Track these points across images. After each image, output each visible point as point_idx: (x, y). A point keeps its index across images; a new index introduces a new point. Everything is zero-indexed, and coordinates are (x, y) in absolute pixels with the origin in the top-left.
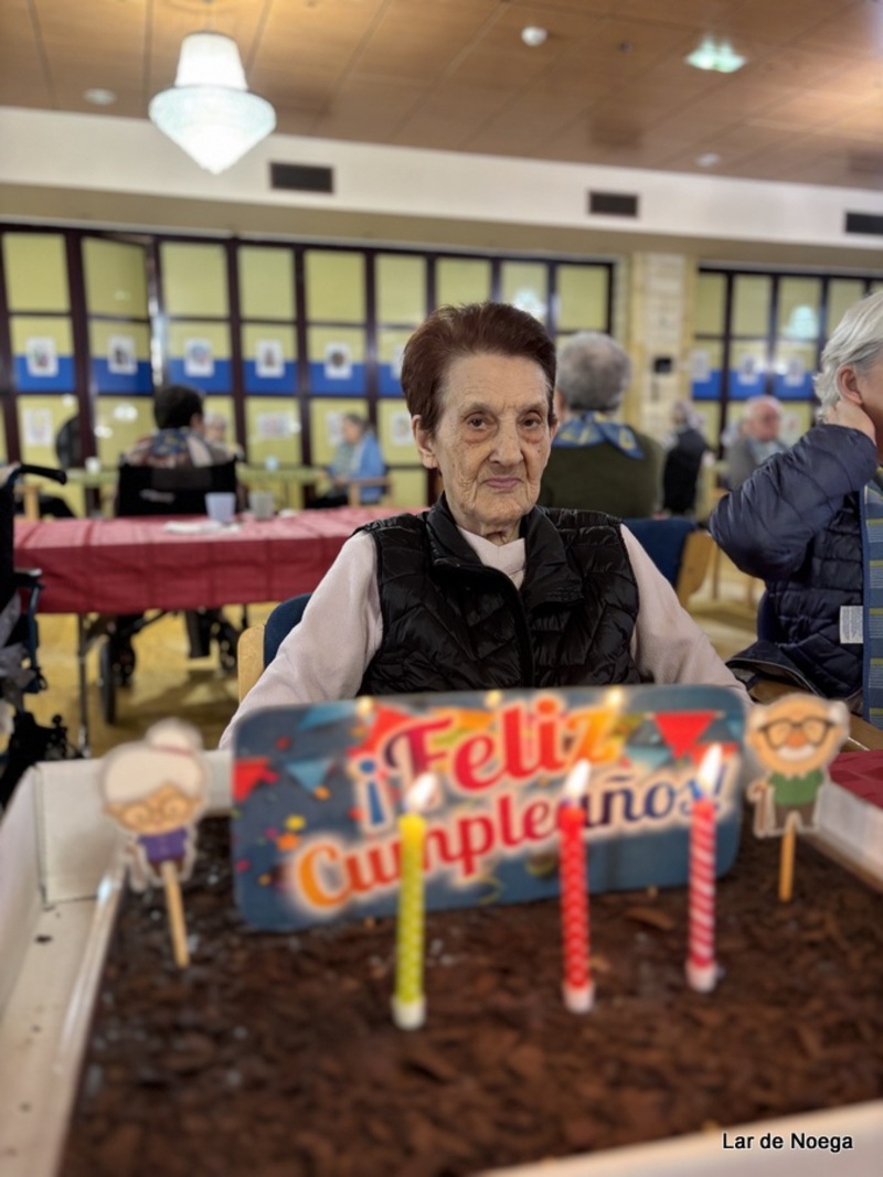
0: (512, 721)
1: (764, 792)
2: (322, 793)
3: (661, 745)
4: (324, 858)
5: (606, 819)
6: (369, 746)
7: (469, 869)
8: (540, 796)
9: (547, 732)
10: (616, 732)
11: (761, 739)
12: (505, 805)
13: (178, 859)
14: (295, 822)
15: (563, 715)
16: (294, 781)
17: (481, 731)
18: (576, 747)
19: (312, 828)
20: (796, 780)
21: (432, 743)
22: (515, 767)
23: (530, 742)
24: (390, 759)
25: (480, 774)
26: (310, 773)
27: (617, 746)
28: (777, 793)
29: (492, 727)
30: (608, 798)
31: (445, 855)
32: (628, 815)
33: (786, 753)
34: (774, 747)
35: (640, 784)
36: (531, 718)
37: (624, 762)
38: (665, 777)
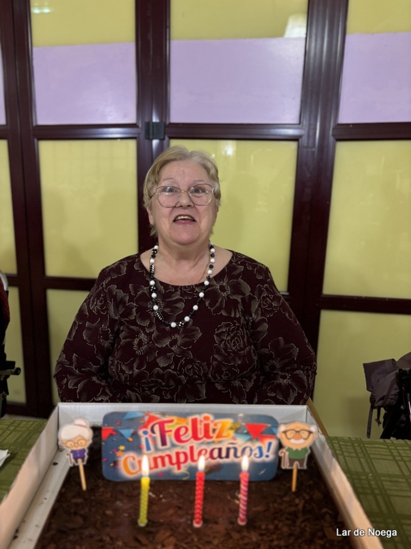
0: (194, 422)
1: (285, 454)
2: (131, 439)
3: (247, 434)
4: (131, 459)
5: (227, 456)
6: (146, 427)
7: (179, 468)
8: (204, 447)
9: (207, 427)
10: (231, 428)
11: (283, 435)
12: (192, 448)
13: (83, 458)
14: (122, 448)
15: (212, 422)
16: (122, 435)
17: (184, 424)
18: (217, 432)
19: (128, 449)
20: (297, 450)
21: (167, 427)
22: (195, 436)
23: (201, 429)
24: (153, 431)
25: (183, 438)
26: (127, 433)
27: (232, 433)
28: (289, 454)
29: (187, 424)
30: (228, 450)
31: (171, 463)
32: (235, 455)
33: (293, 441)
34: (289, 439)
35: (240, 446)
36: (201, 421)
37: (234, 438)
38: (249, 444)
